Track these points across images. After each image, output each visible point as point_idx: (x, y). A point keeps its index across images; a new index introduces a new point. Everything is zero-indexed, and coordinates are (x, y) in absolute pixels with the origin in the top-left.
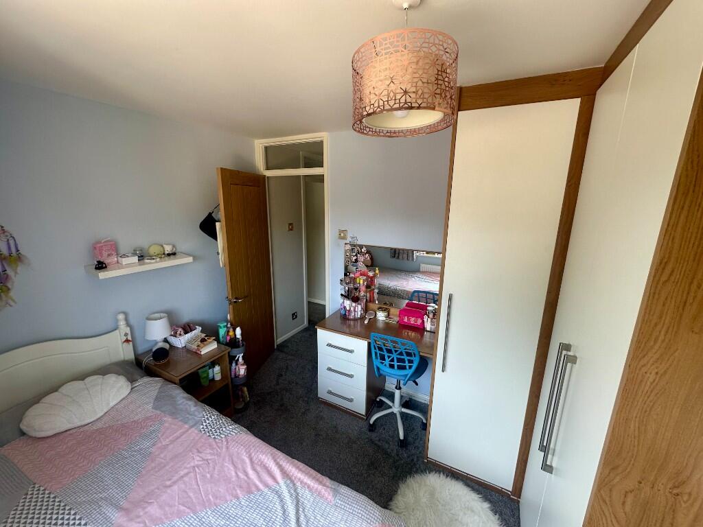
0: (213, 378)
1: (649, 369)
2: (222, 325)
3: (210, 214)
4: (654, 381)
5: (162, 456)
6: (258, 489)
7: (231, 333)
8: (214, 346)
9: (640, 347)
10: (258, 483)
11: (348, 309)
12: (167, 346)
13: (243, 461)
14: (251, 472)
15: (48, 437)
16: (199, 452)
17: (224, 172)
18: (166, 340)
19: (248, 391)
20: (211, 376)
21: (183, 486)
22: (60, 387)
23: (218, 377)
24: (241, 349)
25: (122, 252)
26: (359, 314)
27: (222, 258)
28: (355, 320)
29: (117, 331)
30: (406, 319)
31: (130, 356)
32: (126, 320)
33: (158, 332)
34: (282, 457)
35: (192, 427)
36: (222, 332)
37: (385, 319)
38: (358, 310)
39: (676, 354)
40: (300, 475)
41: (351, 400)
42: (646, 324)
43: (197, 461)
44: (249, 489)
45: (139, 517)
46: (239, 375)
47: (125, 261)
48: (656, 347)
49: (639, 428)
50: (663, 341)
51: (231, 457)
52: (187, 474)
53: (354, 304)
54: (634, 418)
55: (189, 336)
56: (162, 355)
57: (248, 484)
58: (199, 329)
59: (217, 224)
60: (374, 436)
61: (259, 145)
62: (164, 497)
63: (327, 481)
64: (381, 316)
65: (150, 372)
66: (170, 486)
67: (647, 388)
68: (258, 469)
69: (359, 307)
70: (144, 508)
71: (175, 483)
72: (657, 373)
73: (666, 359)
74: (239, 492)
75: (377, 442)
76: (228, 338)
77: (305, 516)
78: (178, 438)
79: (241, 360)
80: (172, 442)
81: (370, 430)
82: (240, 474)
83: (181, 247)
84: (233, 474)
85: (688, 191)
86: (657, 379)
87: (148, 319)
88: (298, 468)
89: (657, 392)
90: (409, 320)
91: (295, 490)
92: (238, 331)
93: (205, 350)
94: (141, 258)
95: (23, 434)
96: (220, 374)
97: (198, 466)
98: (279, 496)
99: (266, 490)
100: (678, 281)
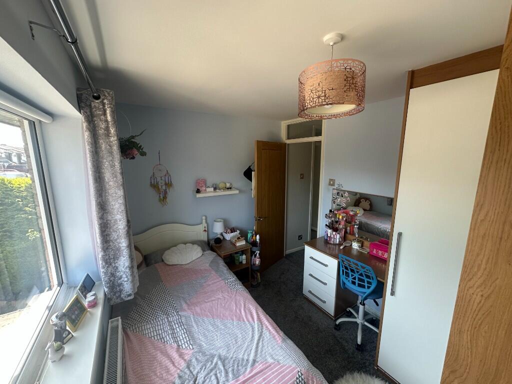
0: (242, 262)
1: (475, 291)
2: (250, 232)
3: (250, 167)
4: (480, 302)
5: (207, 288)
6: (244, 321)
7: (254, 238)
8: (243, 243)
9: (466, 272)
10: (245, 318)
11: (329, 235)
12: (222, 238)
13: (241, 305)
14: (243, 311)
15: (170, 265)
16: (222, 292)
17: (258, 142)
18: (222, 234)
19: (260, 276)
20: (241, 260)
21: (211, 305)
22: (177, 245)
23: (244, 262)
24: (258, 248)
25: (208, 185)
26: (338, 240)
27: (254, 193)
28: (335, 245)
29: (201, 225)
30: (375, 251)
31: (206, 239)
32: (206, 219)
33: (218, 229)
34: (260, 310)
35: (222, 280)
36: (249, 235)
37: (358, 248)
38: (337, 238)
39: (497, 282)
40: (267, 323)
41: (324, 302)
42: (469, 253)
43: (220, 296)
44: (240, 318)
45: (192, 309)
46: (255, 264)
47: (208, 190)
48: (479, 274)
49: (471, 340)
50: (485, 269)
51: (236, 300)
52: (214, 300)
53: (334, 233)
54: (466, 331)
55: (232, 234)
56: (219, 241)
57: (240, 316)
58: (238, 232)
59: (253, 173)
60: (337, 333)
61: (284, 125)
62: (203, 306)
63: (282, 333)
64: (355, 246)
65: (212, 249)
66: (206, 302)
67: (475, 307)
68: (247, 311)
69: (338, 236)
70: (194, 307)
71: (209, 302)
72: (482, 296)
73: (489, 285)
74: (234, 318)
75: (338, 338)
76: (252, 240)
77: (263, 343)
78: (215, 283)
79: (258, 255)
80: (213, 284)
81: (335, 329)
82: (238, 311)
83: (234, 185)
84: (234, 308)
85: (495, 150)
86: (482, 301)
87: (215, 221)
88: (267, 319)
89: (483, 312)
90: (377, 252)
91: (262, 329)
92: (258, 237)
93: (238, 244)
94: (215, 189)
95: (163, 261)
96: (245, 260)
97: (220, 299)
98: (253, 329)
99: (247, 323)
100: (493, 221)
